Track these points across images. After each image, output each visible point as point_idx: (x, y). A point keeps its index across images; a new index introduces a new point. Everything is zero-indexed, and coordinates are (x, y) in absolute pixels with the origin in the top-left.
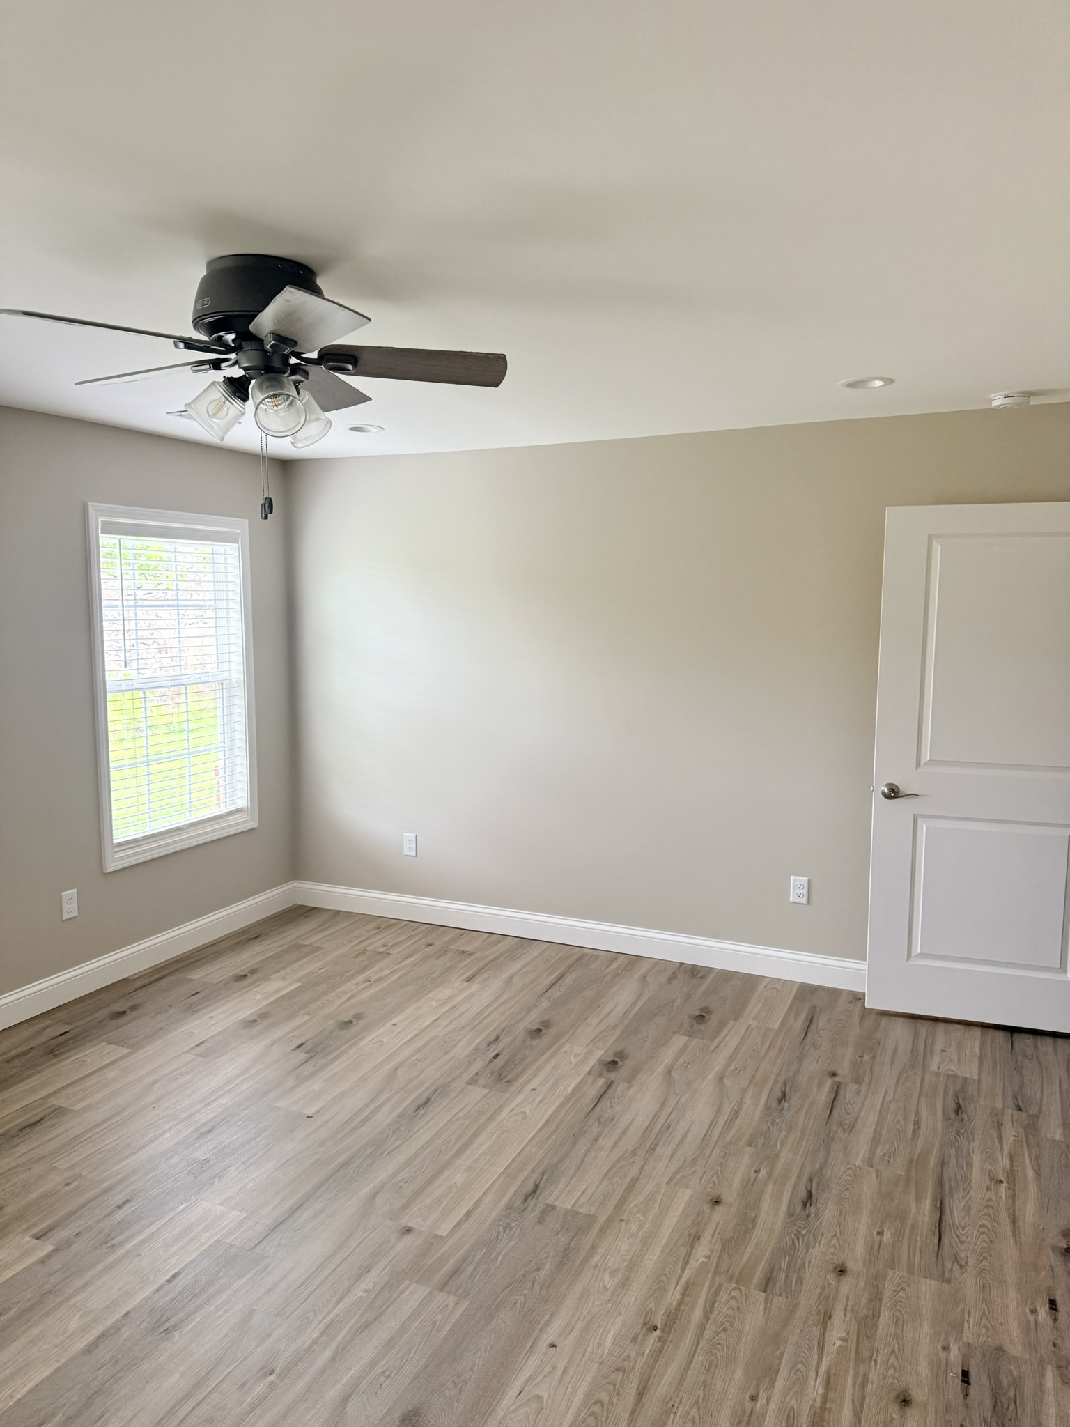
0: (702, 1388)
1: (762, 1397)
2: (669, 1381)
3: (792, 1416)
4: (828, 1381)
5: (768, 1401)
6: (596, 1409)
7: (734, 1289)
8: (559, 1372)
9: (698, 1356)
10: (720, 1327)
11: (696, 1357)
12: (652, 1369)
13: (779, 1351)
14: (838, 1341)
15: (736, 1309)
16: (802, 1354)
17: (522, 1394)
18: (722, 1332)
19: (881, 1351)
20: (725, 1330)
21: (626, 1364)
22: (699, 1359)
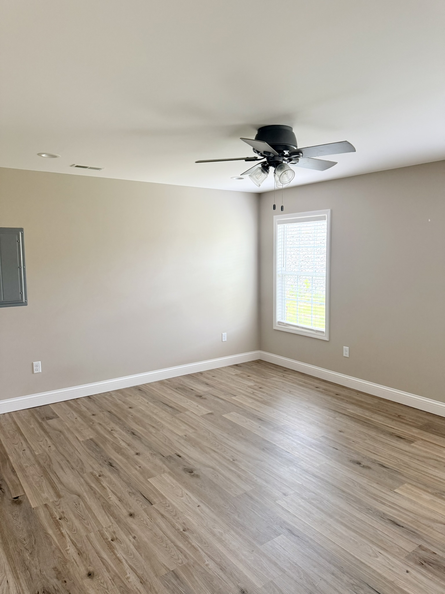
0: (150, 528)
1: (132, 540)
2: (160, 523)
3: (119, 542)
4: (119, 560)
5: (130, 540)
6: (167, 505)
7: (182, 562)
8: (188, 504)
9: (162, 534)
10: (169, 547)
11: (163, 534)
12: (169, 522)
13: (143, 556)
14: (129, 576)
15: (172, 556)
16: (135, 561)
17: (186, 495)
18: (166, 546)
19: (112, 585)
20: (166, 547)
21: (176, 517)
22: (161, 534)
